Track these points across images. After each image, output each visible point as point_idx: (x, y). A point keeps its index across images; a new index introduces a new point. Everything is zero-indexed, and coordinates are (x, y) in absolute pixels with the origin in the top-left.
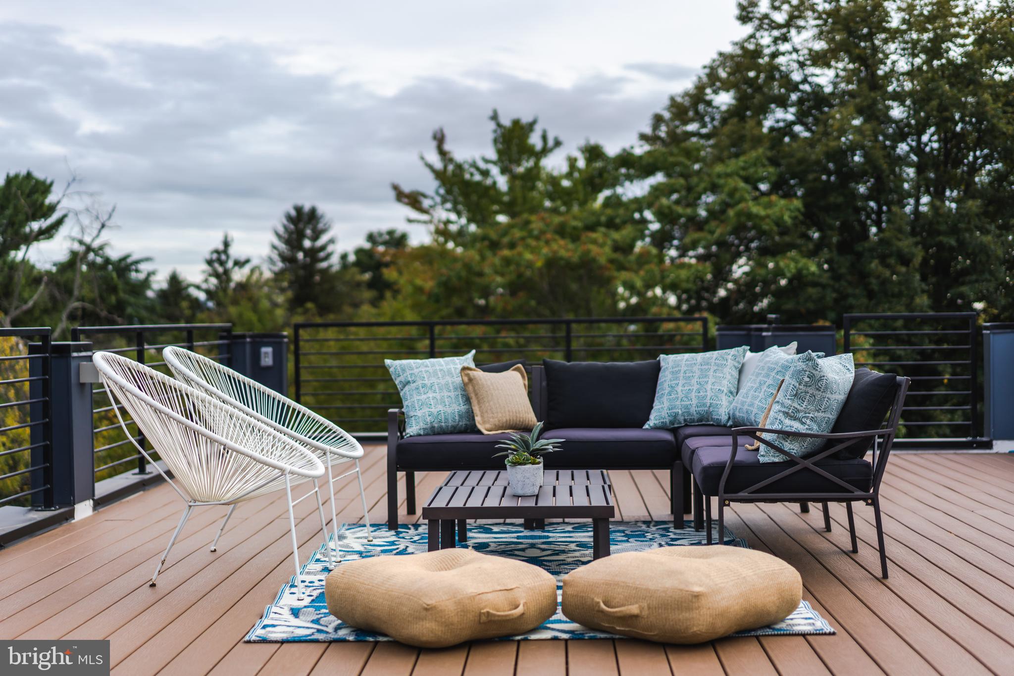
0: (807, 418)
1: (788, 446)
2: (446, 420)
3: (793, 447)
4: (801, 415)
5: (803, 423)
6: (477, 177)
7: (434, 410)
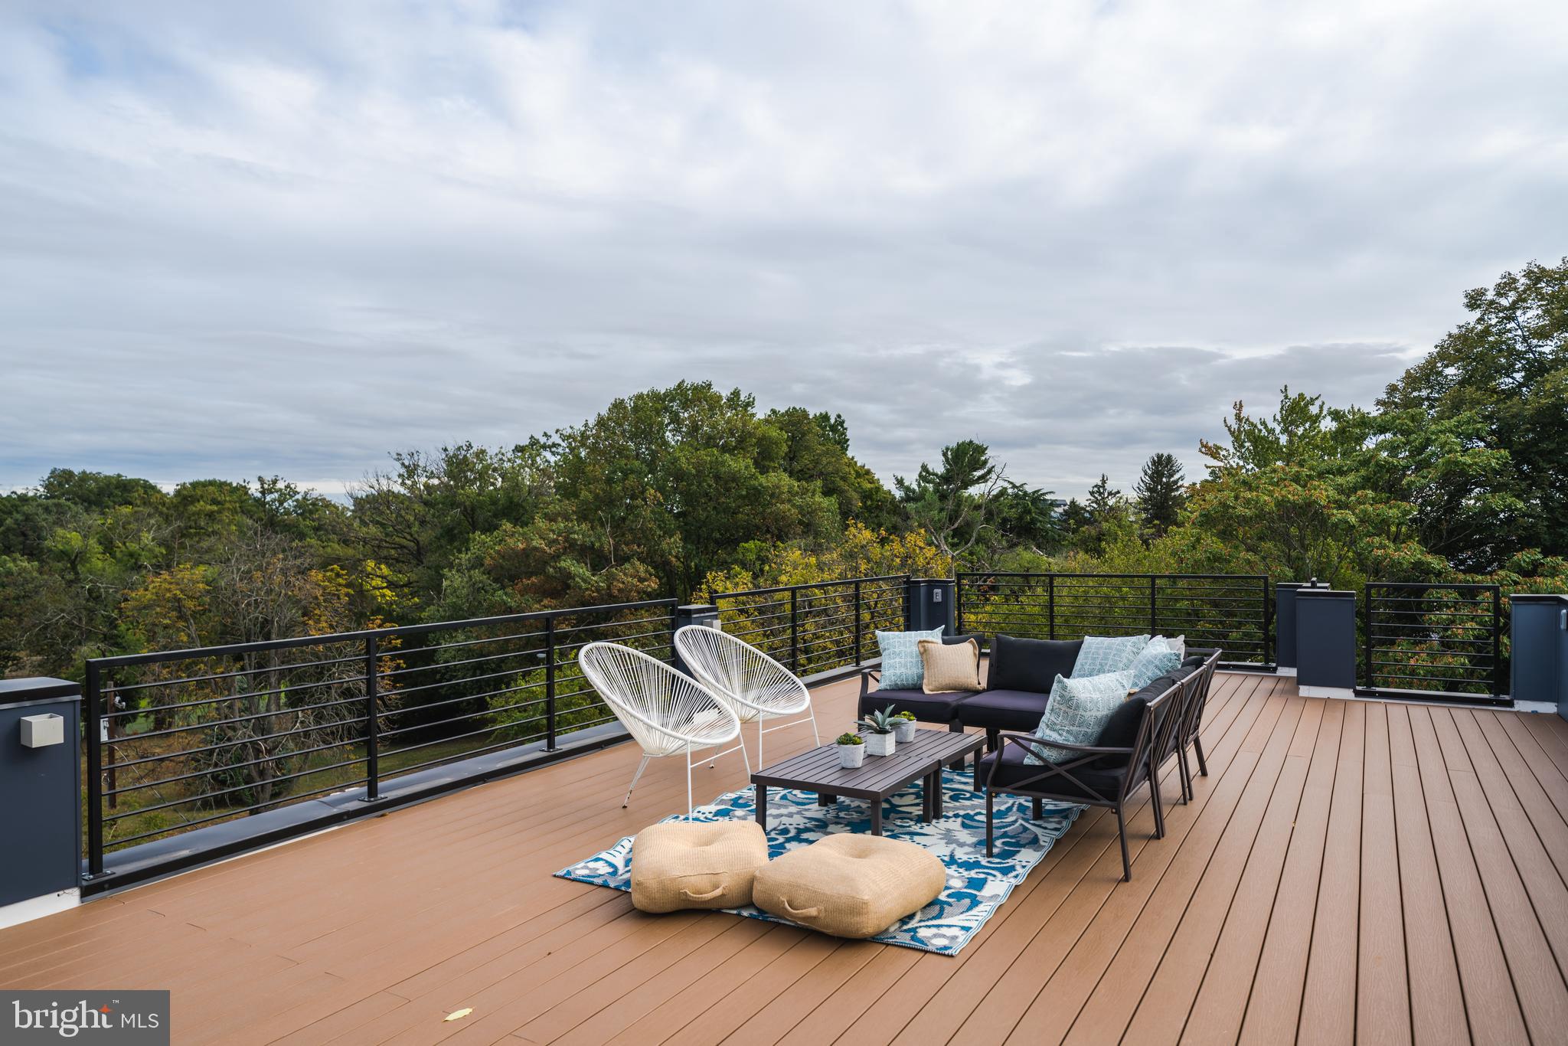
0: (1063, 730)
1: (1046, 753)
2: (907, 680)
3: (1051, 755)
4: (1058, 727)
5: (1060, 735)
6: (1264, 433)
7: (898, 672)
